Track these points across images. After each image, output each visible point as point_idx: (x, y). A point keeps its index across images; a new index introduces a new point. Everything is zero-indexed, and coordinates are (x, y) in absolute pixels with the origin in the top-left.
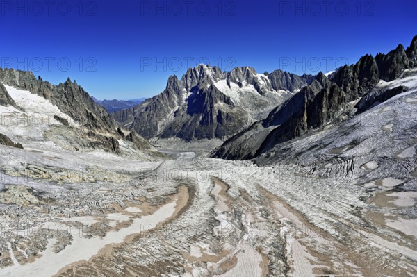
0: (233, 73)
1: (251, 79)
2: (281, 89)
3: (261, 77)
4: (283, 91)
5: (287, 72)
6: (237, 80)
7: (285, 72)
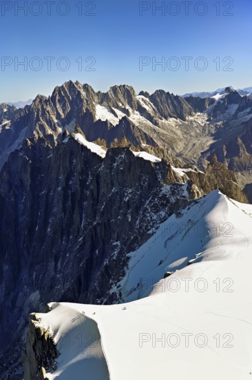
0: (112, 95)
1: (136, 103)
2: (171, 117)
3: (143, 99)
4: (174, 119)
5: (171, 93)
6: (120, 105)
7: (168, 93)
